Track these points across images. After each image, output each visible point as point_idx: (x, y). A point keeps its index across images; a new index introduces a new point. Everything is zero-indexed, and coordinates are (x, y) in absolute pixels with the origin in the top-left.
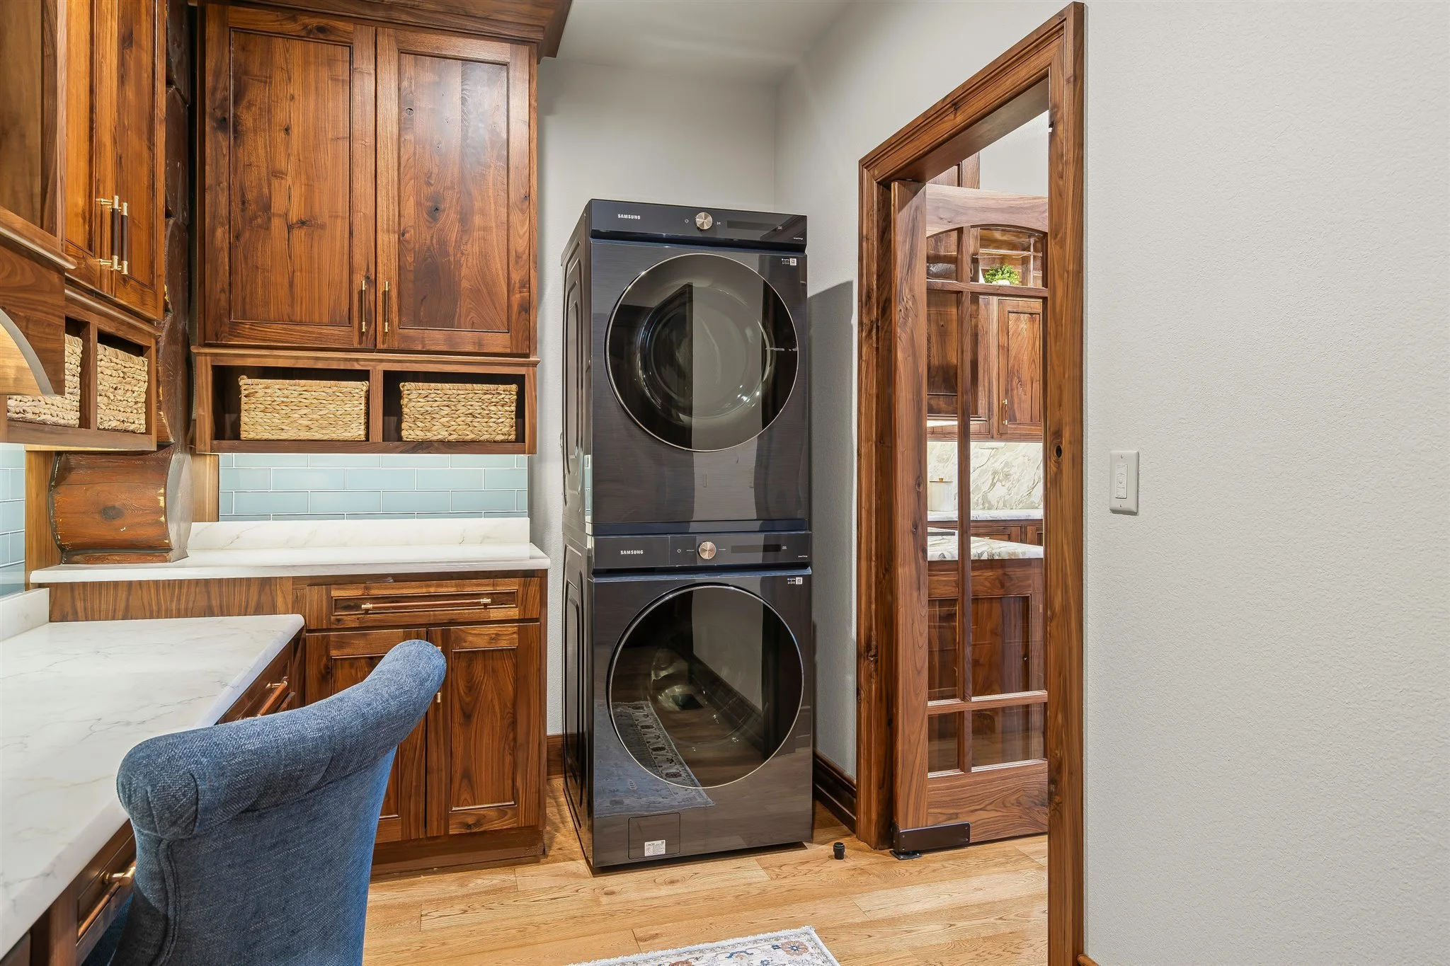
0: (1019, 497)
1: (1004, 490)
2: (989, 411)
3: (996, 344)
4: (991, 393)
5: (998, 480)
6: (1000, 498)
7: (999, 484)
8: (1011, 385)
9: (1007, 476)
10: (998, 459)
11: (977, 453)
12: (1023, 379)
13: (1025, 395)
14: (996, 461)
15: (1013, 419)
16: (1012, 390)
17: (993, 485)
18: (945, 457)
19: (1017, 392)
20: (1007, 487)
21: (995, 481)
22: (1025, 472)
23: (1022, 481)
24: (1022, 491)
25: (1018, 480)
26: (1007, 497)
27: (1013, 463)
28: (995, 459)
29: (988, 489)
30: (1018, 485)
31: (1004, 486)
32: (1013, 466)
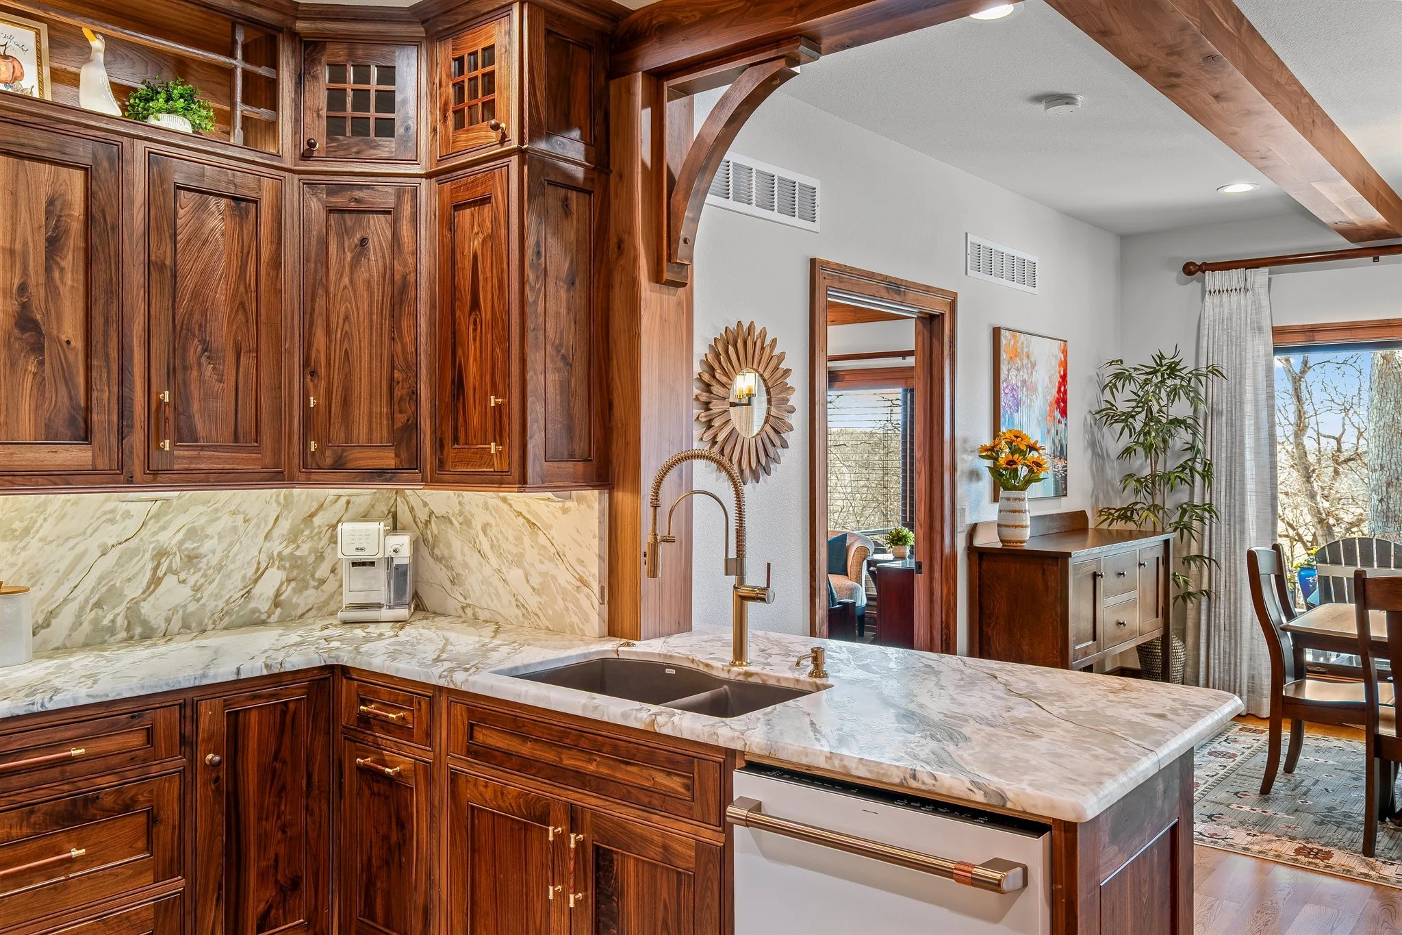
0: (221, 604)
1: (186, 591)
2: (121, 416)
3: (140, 258)
4: (127, 374)
5: (170, 570)
6: (175, 610)
7: (170, 581)
8: (184, 360)
9: (192, 559)
10: (169, 522)
11: (112, 511)
12: (214, 346)
13: (221, 381)
14: (164, 528)
15: (185, 435)
16: (185, 368)
17: (156, 581)
18: (17, 525)
19: (201, 374)
20: (192, 584)
21: (160, 574)
22: (235, 549)
23: (229, 569)
24: (230, 591)
25: (220, 567)
26: (192, 607)
27: (209, 531)
28: (161, 523)
29: (144, 593)
30: (219, 577)
31: (184, 581)
32: (207, 536)
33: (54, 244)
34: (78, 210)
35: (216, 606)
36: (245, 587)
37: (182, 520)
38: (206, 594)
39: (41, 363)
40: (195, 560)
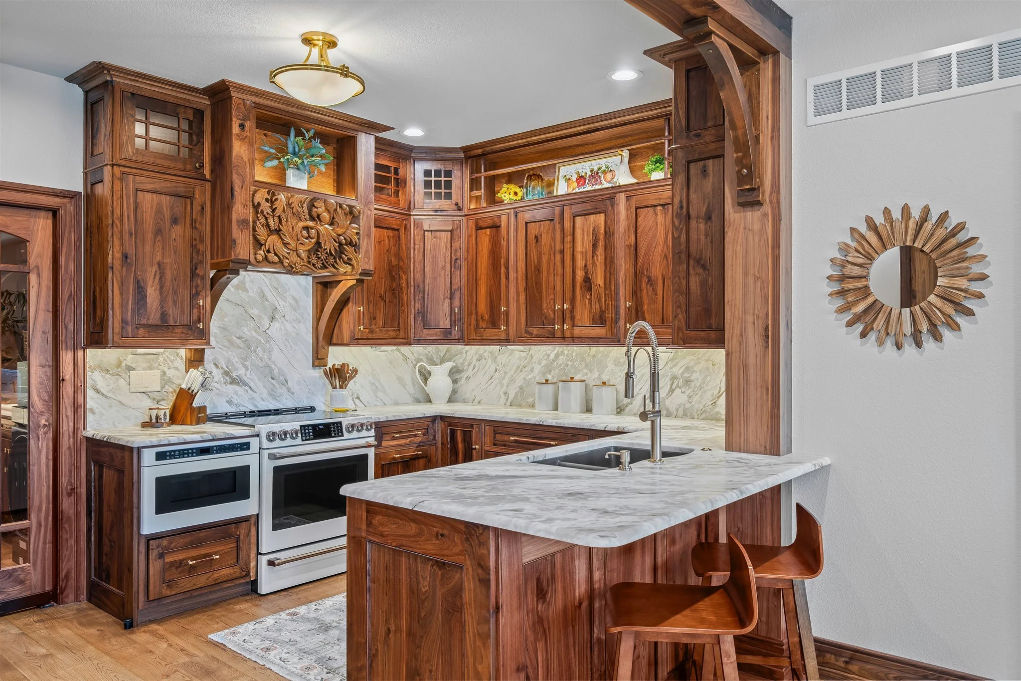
1: (685, 397)
2: (616, 314)
3: (622, 244)
5: (677, 386)
6: (680, 405)
7: (678, 392)
8: (640, 286)
9: (688, 382)
12: (653, 278)
14: (675, 366)
16: (640, 291)
17: (672, 391)
20: (687, 394)
21: (674, 387)
22: (708, 379)
23: (705, 388)
24: (705, 400)
25: (701, 388)
26: (688, 406)
27: (695, 369)
28: (674, 363)
29: (667, 395)
30: (700, 392)
31: (684, 392)
32: (694, 371)
33: (595, 246)
34: (602, 231)
35: (699, 407)
36: (713, 400)
37: (683, 362)
38: (694, 400)
39: (591, 294)
40: (689, 383)
